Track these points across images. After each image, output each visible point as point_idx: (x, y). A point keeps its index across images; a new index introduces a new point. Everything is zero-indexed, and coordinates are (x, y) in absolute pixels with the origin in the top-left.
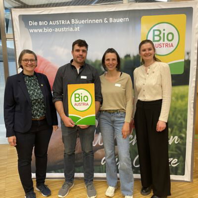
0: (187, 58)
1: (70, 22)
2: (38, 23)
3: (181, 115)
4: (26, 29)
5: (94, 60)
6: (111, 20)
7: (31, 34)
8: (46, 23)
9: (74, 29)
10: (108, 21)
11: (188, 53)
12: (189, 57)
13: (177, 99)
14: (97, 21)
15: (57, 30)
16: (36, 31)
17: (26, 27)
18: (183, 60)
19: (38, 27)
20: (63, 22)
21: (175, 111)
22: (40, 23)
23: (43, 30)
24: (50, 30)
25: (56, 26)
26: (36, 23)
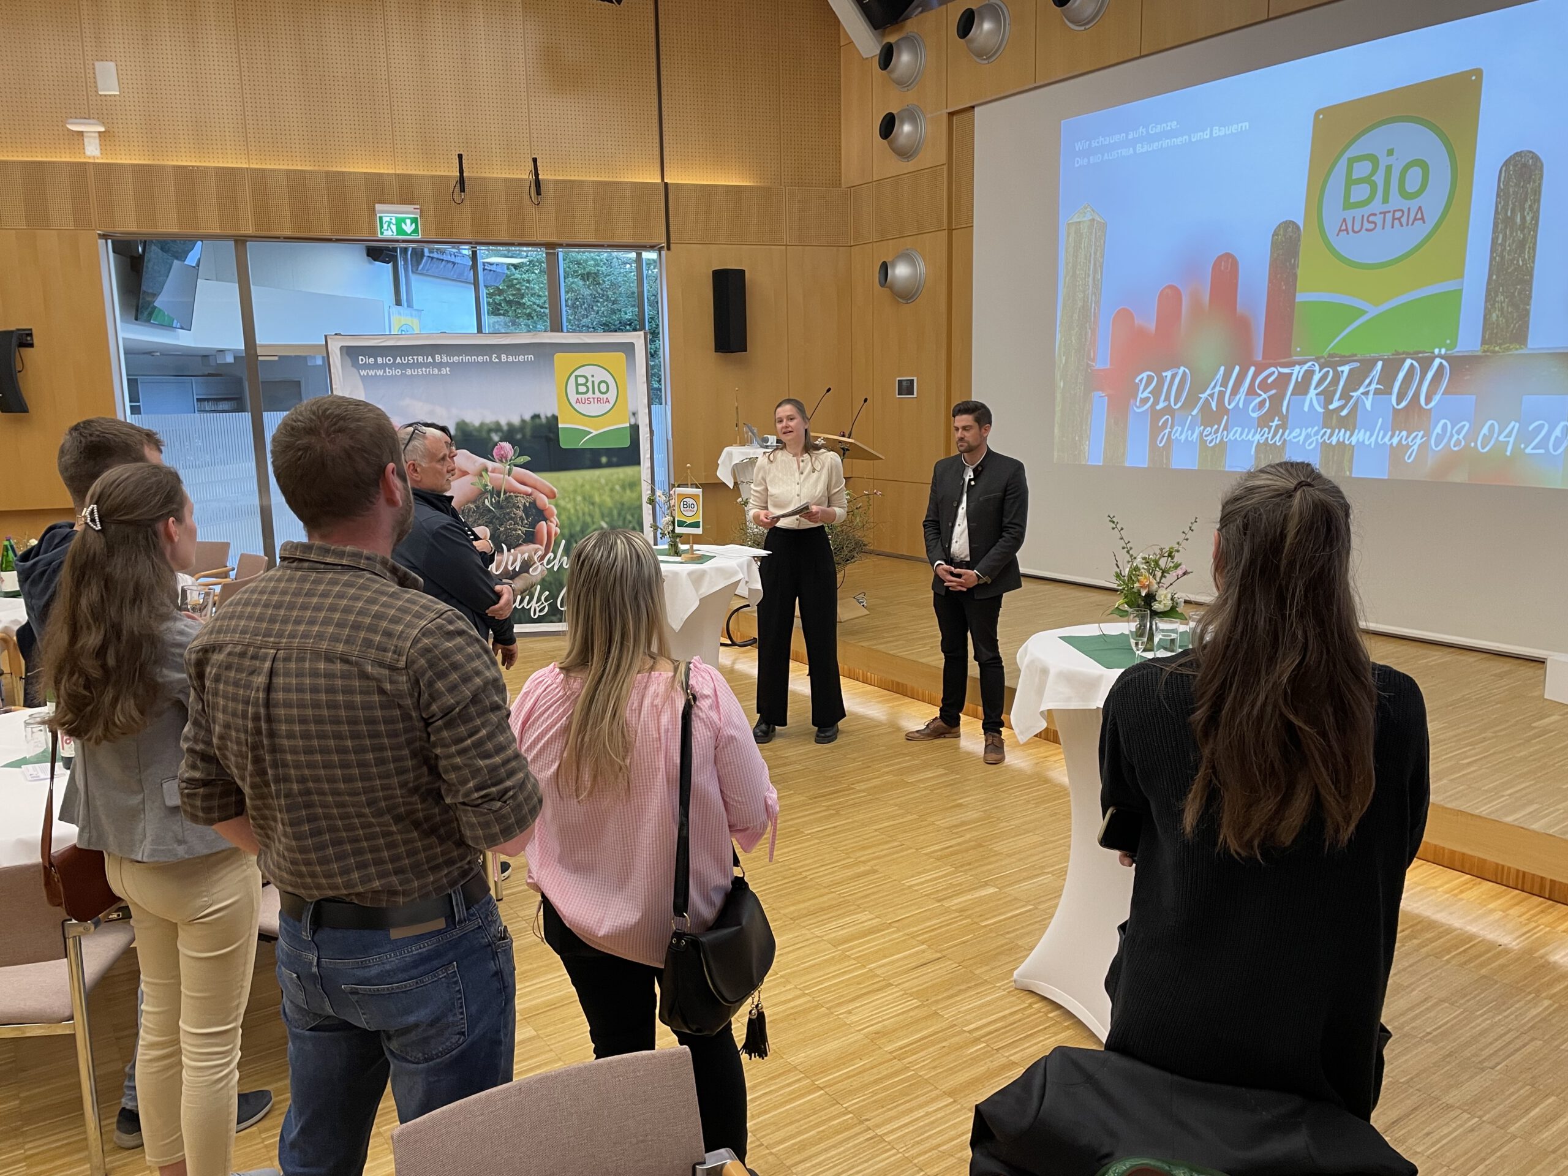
0: (633, 421)
1: (434, 359)
2: (376, 360)
3: (633, 516)
4: (355, 370)
5: (477, 423)
6: (504, 357)
7: (363, 378)
8: (389, 360)
9: (440, 370)
10: (500, 359)
11: (634, 414)
12: (636, 420)
13: (623, 487)
14: (480, 359)
15: (409, 372)
16: (372, 373)
17: (352, 366)
18: (628, 425)
19: (376, 366)
20: (420, 359)
21: (622, 509)
22: (380, 360)
23: (385, 372)
24: (398, 372)
25: (409, 366)
26: (371, 360)
